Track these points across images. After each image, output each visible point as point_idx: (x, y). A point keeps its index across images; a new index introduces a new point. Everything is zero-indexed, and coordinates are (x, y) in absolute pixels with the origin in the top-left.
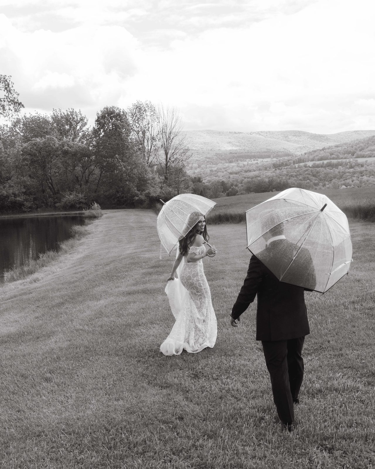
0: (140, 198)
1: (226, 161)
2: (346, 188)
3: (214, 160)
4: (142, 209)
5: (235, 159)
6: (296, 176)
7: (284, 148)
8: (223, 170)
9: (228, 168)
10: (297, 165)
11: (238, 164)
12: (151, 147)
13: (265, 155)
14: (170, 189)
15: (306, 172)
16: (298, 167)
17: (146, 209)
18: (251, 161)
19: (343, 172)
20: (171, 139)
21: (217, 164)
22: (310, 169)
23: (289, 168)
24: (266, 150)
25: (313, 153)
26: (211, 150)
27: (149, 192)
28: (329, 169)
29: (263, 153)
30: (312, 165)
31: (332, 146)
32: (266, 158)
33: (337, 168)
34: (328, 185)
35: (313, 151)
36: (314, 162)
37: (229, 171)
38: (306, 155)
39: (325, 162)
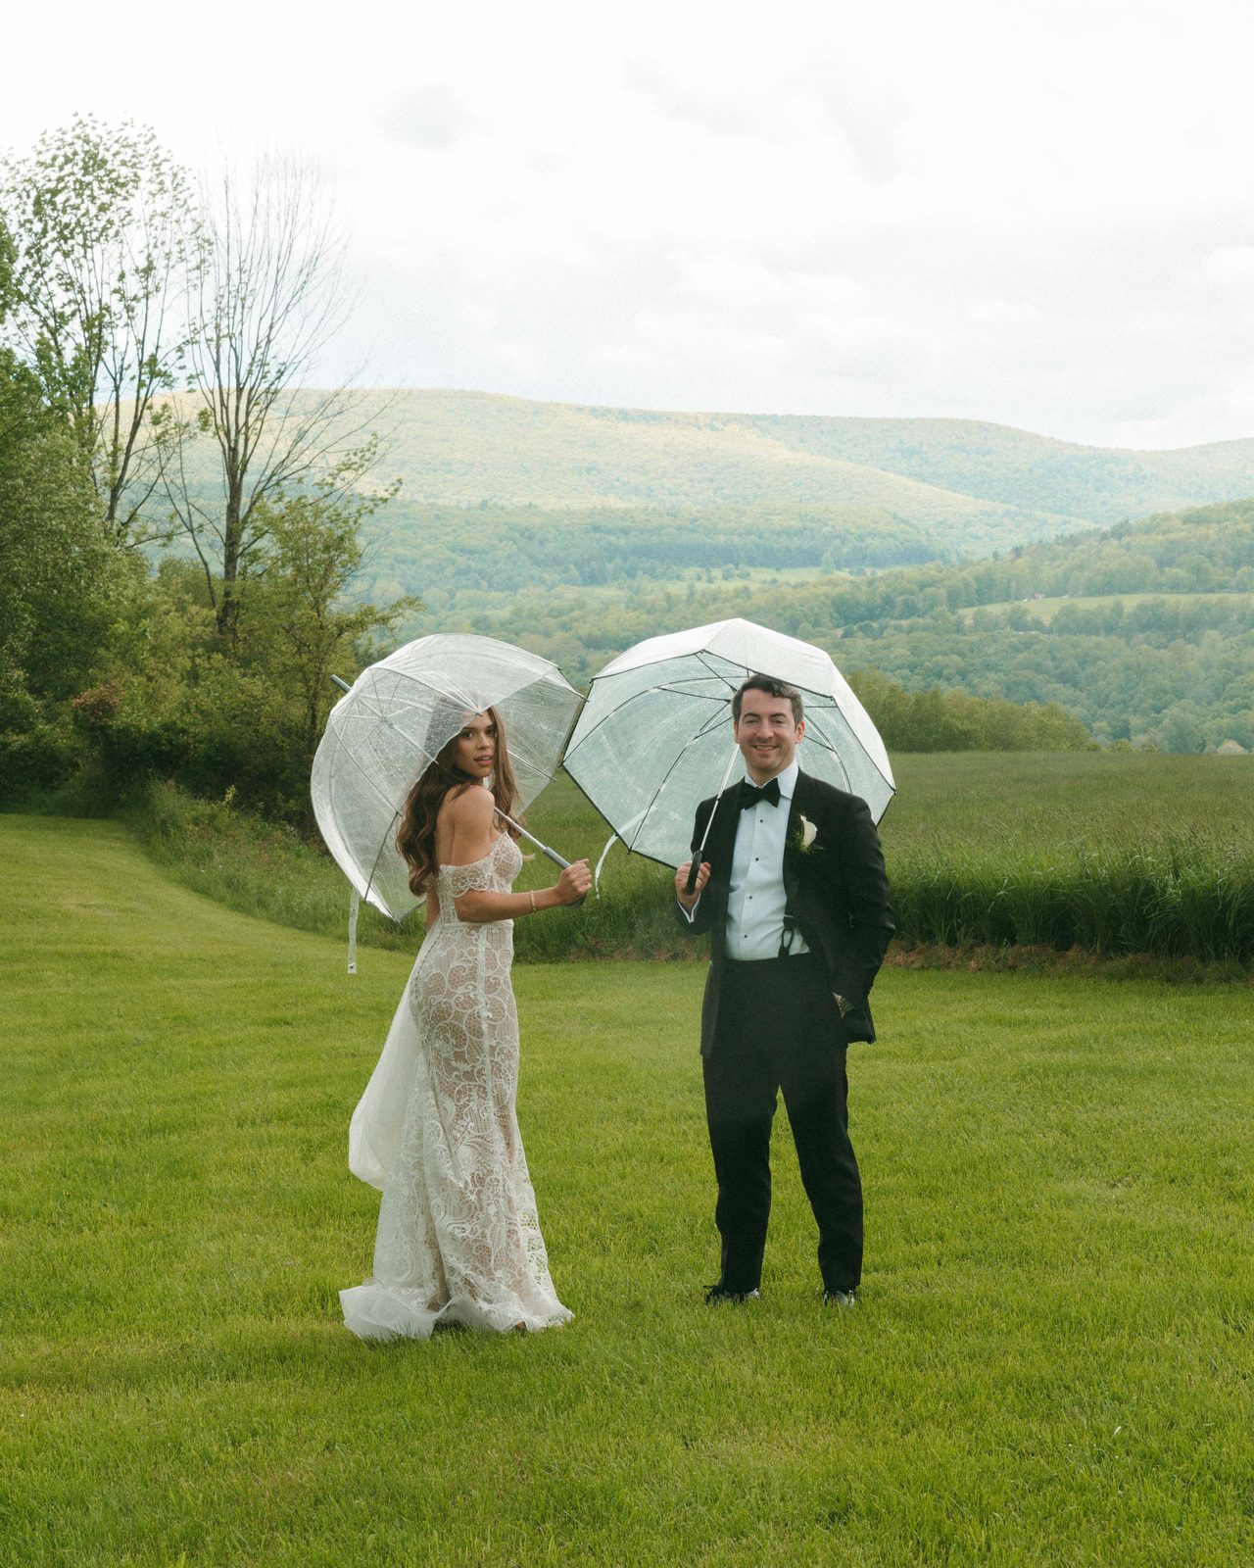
0: (38, 739)
1: (566, 570)
2: (1247, 752)
3: (495, 562)
4: (49, 814)
5: (618, 560)
6: (963, 675)
7: (895, 516)
8: (552, 623)
9: (576, 613)
10: (968, 615)
11: (637, 591)
12: (136, 425)
13: (788, 549)
14: (256, 687)
15: (1020, 657)
16: (976, 623)
17: (78, 816)
18: (710, 581)
19: (1227, 665)
20: (271, 377)
21: (514, 589)
22: (1043, 637)
23: (925, 629)
24: (795, 523)
25: (1060, 548)
26: (484, 505)
27: (101, 702)
28: (1147, 642)
29: (779, 534)
30: (1055, 620)
31: (1167, 518)
32: (793, 566)
33: (1195, 641)
34: (1145, 732)
35: (1061, 540)
36: (1066, 600)
37: (585, 630)
38: (1023, 562)
39: (1131, 602)
